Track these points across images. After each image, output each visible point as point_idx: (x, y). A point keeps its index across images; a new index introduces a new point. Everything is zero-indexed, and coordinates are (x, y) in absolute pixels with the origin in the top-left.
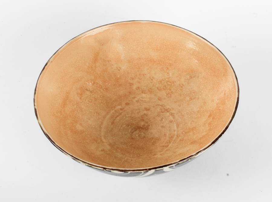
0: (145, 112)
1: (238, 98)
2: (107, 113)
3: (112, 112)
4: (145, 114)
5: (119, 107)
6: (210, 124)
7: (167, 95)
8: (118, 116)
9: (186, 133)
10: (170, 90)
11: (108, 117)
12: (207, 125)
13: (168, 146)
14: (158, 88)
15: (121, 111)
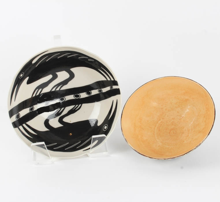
0: (173, 120)
1: (215, 109)
2: (155, 126)
3: (157, 125)
4: (173, 122)
5: (160, 121)
6: (205, 121)
7: (181, 109)
8: (160, 126)
9: (195, 127)
10: (182, 106)
11: (156, 128)
12: (204, 122)
13: (188, 135)
14: (175, 107)
15: (161, 123)
